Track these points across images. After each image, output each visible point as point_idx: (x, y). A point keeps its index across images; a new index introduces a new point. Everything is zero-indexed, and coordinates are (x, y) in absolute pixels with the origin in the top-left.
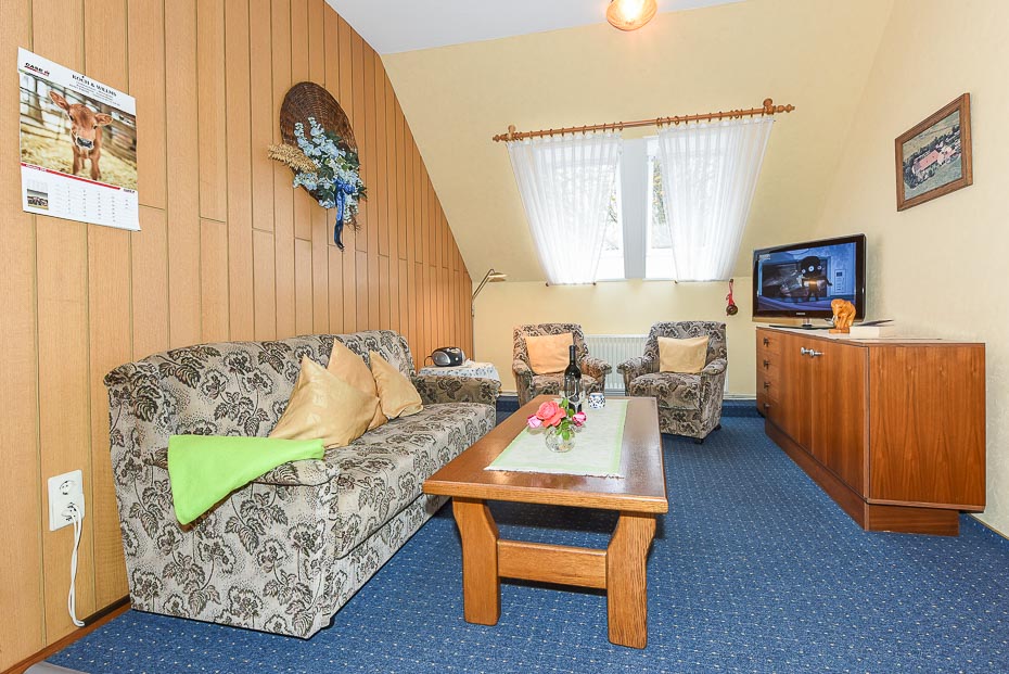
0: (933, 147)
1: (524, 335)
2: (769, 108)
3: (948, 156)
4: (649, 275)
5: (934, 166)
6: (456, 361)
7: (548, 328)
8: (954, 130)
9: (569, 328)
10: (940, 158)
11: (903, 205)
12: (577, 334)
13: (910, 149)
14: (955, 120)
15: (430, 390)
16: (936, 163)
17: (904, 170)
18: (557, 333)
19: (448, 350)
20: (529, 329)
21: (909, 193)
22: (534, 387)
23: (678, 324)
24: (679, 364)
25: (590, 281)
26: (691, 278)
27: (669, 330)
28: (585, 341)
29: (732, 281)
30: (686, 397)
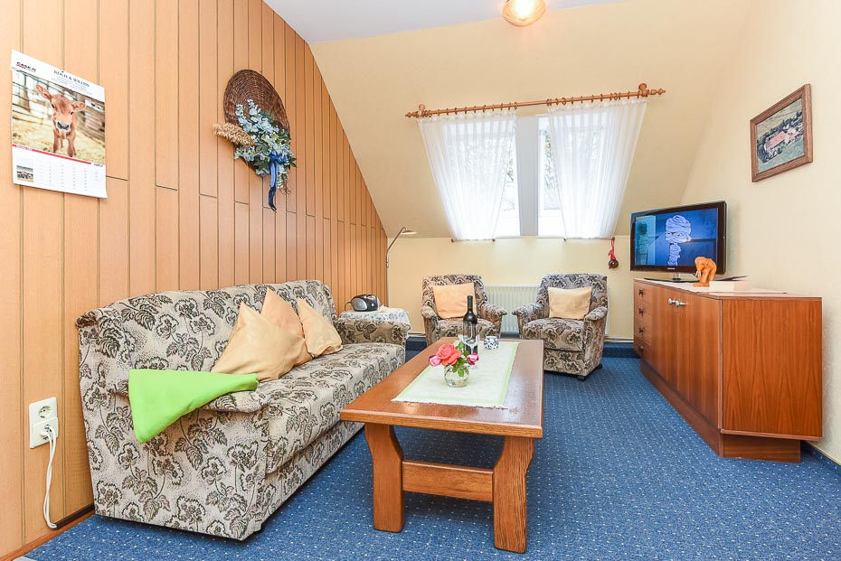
0: (781, 128)
1: (432, 285)
2: (643, 92)
3: (793, 137)
5: (782, 145)
6: (372, 307)
7: (453, 278)
8: (798, 115)
9: (471, 278)
10: (787, 138)
11: (757, 177)
12: (477, 284)
13: (764, 128)
15: (349, 332)
16: (783, 142)
17: (758, 148)
18: (460, 283)
19: (365, 297)
20: (436, 279)
21: (762, 167)
22: (439, 330)
23: (566, 276)
24: (566, 311)
25: (491, 238)
26: (578, 236)
27: (558, 281)
28: (484, 290)
29: (613, 239)
30: (571, 340)
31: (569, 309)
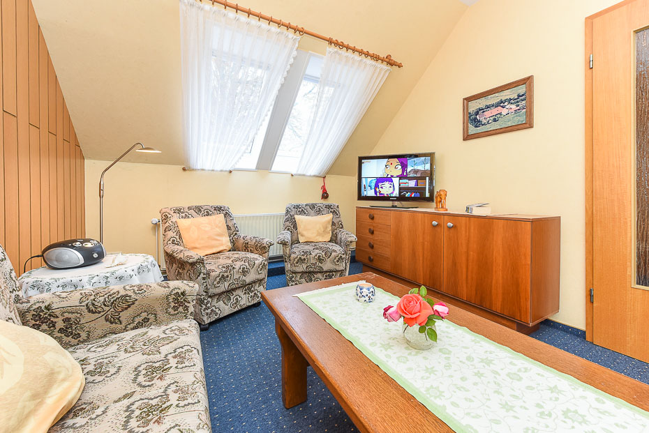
0: (500, 104)
1: (175, 218)
2: (391, 63)
3: (513, 111)
4: (274, 168)
5: (499, 116)
7: (198, 210)
8: (519, 96)
9: (219, 209)
10: (504, 111)
11: (467, 137)
12: (227, 215)
14: (522, 89)
15: (66, 320)
16: (500, 114)
17: (470, 117)
18: (208, 215)
19: (78, 244)
20: (178, 211)
21: (472, 130)
22: (208, 274)
23: (306, 205)
24: (317, 236)
25: (228, 169)
26: (302, 173)
27: (301, 210)
28: (235, 221)
29: (324, 177)
30: (338, 261)
31: (319, 234)
